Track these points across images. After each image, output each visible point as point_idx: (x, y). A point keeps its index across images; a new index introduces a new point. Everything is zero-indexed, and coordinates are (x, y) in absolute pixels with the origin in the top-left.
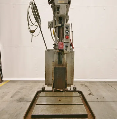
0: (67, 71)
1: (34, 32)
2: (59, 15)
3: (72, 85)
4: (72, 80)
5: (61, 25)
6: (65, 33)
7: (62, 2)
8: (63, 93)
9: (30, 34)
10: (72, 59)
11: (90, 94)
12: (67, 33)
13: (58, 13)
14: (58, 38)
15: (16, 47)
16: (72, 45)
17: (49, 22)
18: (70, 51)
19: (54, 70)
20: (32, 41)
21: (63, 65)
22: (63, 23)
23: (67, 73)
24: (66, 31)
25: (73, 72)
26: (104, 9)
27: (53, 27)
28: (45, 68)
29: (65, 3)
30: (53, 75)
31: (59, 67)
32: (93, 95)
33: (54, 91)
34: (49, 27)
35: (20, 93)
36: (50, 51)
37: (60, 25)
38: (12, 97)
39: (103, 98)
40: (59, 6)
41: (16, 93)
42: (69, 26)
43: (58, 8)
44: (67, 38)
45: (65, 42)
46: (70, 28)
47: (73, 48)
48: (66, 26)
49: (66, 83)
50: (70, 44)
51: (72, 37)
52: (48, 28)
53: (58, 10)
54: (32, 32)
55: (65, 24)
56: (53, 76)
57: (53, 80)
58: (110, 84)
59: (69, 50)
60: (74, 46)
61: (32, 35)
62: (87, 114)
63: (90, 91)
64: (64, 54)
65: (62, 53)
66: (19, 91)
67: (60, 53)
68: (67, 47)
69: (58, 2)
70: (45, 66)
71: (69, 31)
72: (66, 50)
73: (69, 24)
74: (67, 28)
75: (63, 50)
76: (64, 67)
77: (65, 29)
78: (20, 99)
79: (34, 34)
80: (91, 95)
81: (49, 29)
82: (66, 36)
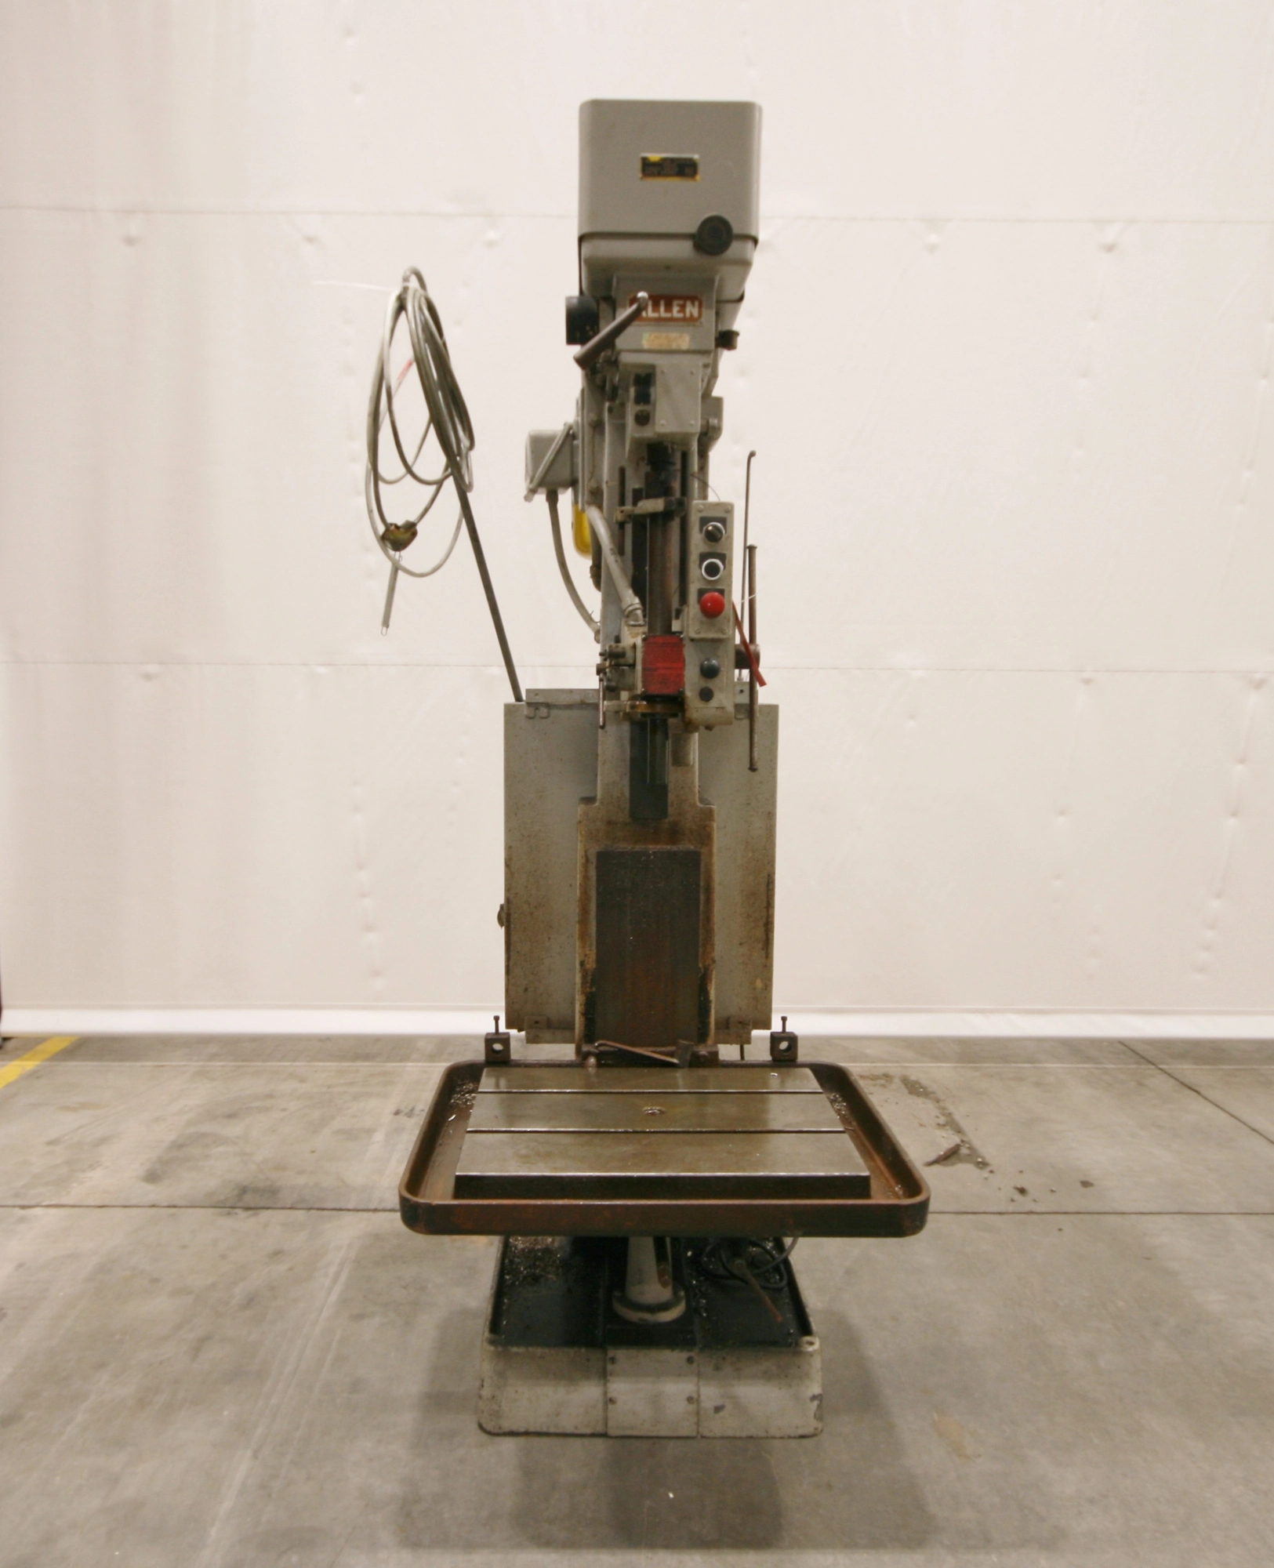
0: (709, 891)
1: (414, 534)
2: (648, 433)
3: (755, 1033)
4: (759, 984)
5: (667, 504)
6: (697, 574)
7: (674, 346)
8: (679, 1075)
9: (378, 559)
10: (752, 768)
11: (949, 1156)
12: (712, 570)
13: (643, 419)
14: (631, 600)
15: (152, 668)
16: (747, 658)
17: (538, 444)
18: (737, 706)
19: (593, 873)
20: (386, 623)
21: (675, 834)
22: (678, 494)
23: (709, 901)
24: (703, 557)
25: (769, 904)
26: (1110, 248)
27: (573, 483)
28: (508, 865)
29: (693, 347)
30: (583, 921)
31: (638, 848)
32: (983, 1165)
33: (599, 1065)
34: (541, 484)
35: (221, 1149)
36: (548, 706)
37: (655, 505)
38: (152, 1177)
39: (1086, 1184)
40: (653, 367)
41: (178, 1145)
42: (723, 521)
43: (645, 381)
44: (714, 607)
45: (692, 640)
46: (730, 538)
47: (763, 683)
48: (704, 521)
49: (703, 991)
50: (738, 653)
51: (752, 591)
52: (524, 492)
53: (644, 397)
54: (398, 537)
55: (696, 502)
56: (583, 935)
57: (591, 965)
58: (1187, 1070)
59: (725, 699)
60: (763, 669)
61: (396, 569)
62: (866, 1173)
63: (959, 1131)
64: (689, 726)
65: (671, 721)
66: (206, 1128)
67: (653, 722)
68: (710, 673)
69: (646, 345)
70: (509, 848)
71: (722, 558)
72: (706, 695)
73: (728, 509)
74: (713, 537)
75: (677, 702)
76: (686, 846)
77: (697, 542)
78: (243, 1190)
79: (408, 556)
80: (961, 1160)
81: (541, 498)
82: (701, 592)
